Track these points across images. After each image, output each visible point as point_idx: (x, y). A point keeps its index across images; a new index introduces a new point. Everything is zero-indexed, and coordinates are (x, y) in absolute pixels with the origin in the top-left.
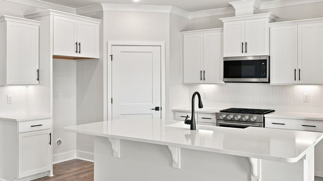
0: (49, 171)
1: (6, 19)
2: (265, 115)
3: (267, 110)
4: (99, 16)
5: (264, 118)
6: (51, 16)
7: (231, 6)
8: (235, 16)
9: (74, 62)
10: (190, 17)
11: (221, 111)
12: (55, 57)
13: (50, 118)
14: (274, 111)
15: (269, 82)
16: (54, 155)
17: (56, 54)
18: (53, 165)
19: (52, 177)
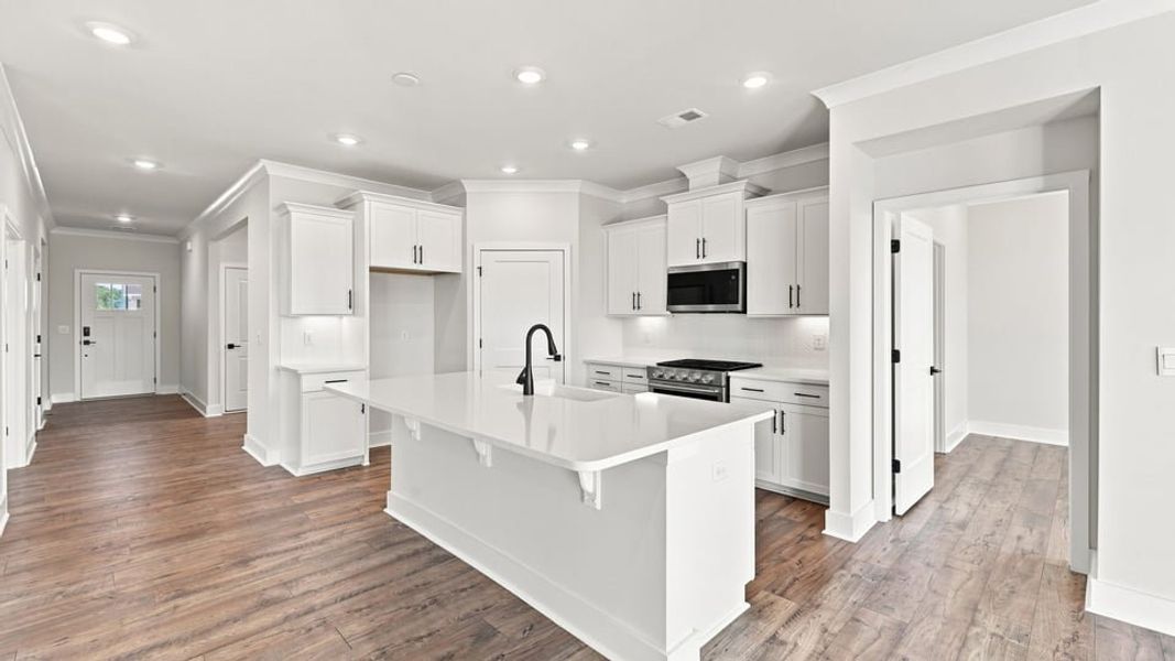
0: (363, 457)
1: (290, 208)
2: (730, 373)
3: (743, 364)
4: (459, 201)
5: (728, 378)
6: (366, 202)
7: (683, 175)
8: (688, 190)
9: (431, 280)
10: (624, 201)
11: (659, 364)
12: (372, 269)
13: (363, 370)
14: (759, 366)
15: (744, 311)
16: (373, 434)
17: (374, 264)
18: (371, 449)
19: (366, 467)
